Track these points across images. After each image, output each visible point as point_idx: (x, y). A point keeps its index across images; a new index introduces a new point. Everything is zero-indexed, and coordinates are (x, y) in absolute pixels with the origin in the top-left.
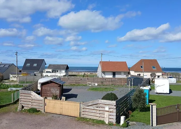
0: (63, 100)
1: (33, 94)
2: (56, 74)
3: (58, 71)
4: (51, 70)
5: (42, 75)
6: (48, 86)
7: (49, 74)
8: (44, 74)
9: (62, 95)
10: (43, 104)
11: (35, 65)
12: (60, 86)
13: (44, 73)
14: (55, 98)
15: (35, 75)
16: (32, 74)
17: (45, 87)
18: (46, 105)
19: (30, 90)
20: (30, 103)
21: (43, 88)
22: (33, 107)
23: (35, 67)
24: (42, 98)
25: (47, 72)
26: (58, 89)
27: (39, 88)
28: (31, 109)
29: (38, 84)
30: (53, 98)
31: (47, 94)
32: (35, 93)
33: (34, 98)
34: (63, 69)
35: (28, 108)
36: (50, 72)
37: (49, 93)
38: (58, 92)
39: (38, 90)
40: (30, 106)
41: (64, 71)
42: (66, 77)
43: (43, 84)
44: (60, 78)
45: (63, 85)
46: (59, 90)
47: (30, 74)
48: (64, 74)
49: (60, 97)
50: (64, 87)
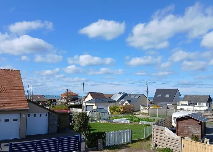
0: (207, 143)
1: (168, 131)
2: (195, 108)
3: (196, 104)
4: (187, 103)
5: (176, 109)
6: (186, 123)
7: (185, 108)
8: (179, 107)
9: (205, 136)
10: (180, 145)
11: (168, 96)
12: (201, 123)
13: (179, 105)
14: (196, 139)
15: (168, 108)
16: (165, 106)
17: (181, 124)
18: (183, 147)
19: (163, 126)
20: (164, 142)
21: (179, 125)
22: (168, 147)
23: (167, 98)
24: (178, 137)
25: (182, 105)
26: (198, 128)
27: (174, 124)
28: (165, 149)
29: (173, 119)
30: (192, 138)
31: (184, 132)
32: (170, 129)
33: (168, 136)
34: (204, 101)
35: (163, 148)
36: (186, 105)
37: (186, 131)
38: (198, 131)
39: (173, 127)
40: (164, 145)
41: (205, 104)
42: (209, 112)
43: (178, 120)
44: (200, 114)
45: (205, 123)
46: (200, 129)
47: (162, 107)
48: (206, 108)
49: (201, 139)
50: (207, 126)
